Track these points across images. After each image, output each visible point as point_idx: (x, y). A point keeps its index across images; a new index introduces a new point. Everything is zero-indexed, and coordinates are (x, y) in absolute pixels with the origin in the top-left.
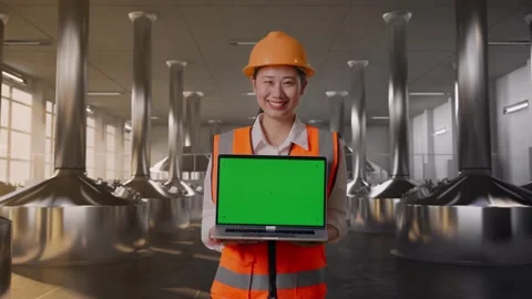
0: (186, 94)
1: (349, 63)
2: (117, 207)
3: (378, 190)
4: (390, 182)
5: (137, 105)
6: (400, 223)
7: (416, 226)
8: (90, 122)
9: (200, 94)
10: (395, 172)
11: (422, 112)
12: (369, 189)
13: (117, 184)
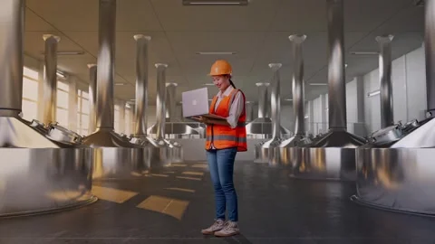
0: (167, 84)
1: (270, 65)
2: (132, 150)
3: (285, 143)
4: (292, 138)
5: (139, 91)
6: (295, 164)
7: (303, 165)
8: (116, 107)
9: (176, 84)
10: (296, 132)
11: (318, 96)
12: (280, 143)
13: (132, 136)
